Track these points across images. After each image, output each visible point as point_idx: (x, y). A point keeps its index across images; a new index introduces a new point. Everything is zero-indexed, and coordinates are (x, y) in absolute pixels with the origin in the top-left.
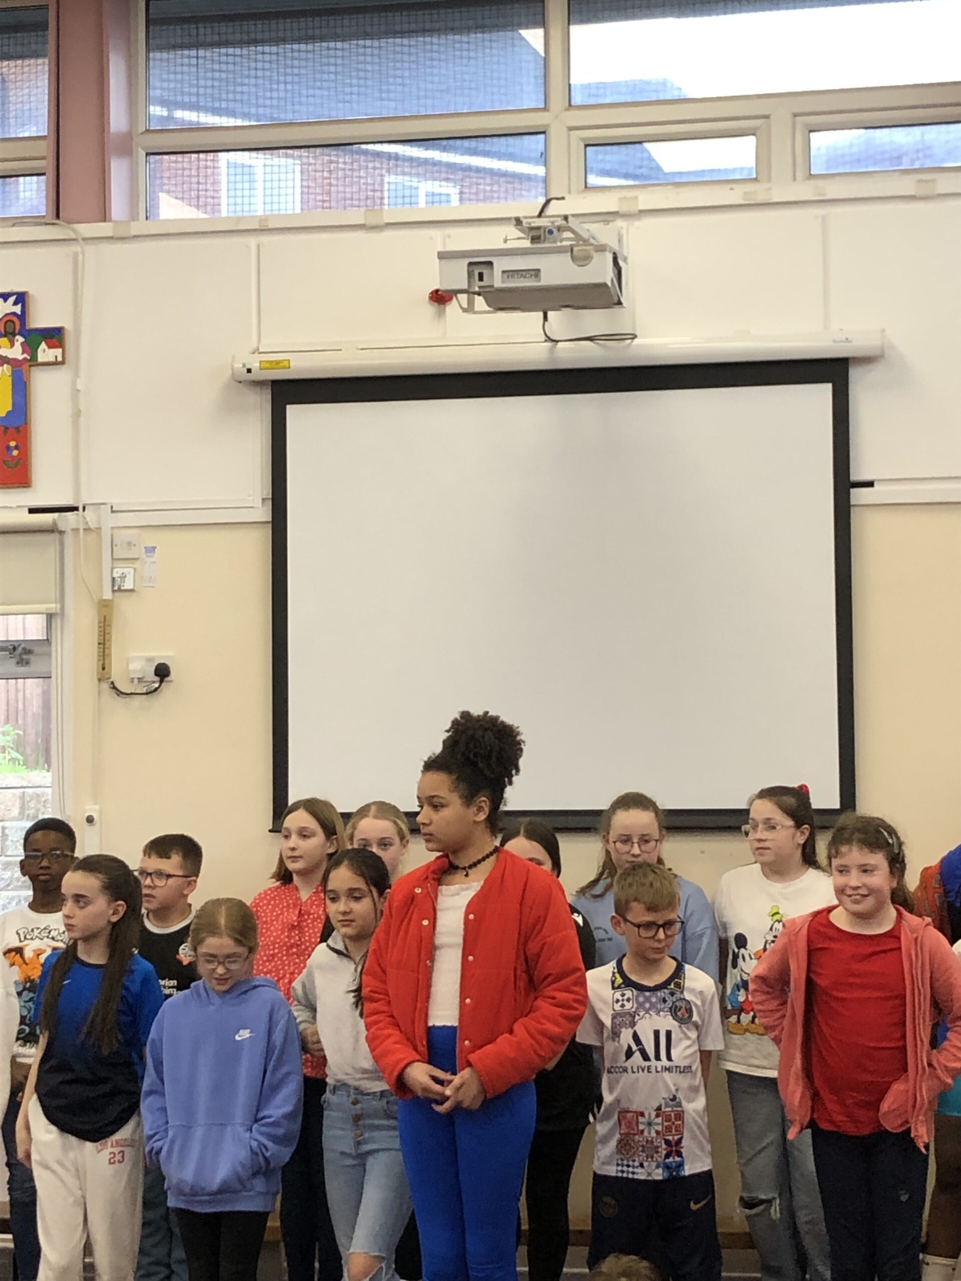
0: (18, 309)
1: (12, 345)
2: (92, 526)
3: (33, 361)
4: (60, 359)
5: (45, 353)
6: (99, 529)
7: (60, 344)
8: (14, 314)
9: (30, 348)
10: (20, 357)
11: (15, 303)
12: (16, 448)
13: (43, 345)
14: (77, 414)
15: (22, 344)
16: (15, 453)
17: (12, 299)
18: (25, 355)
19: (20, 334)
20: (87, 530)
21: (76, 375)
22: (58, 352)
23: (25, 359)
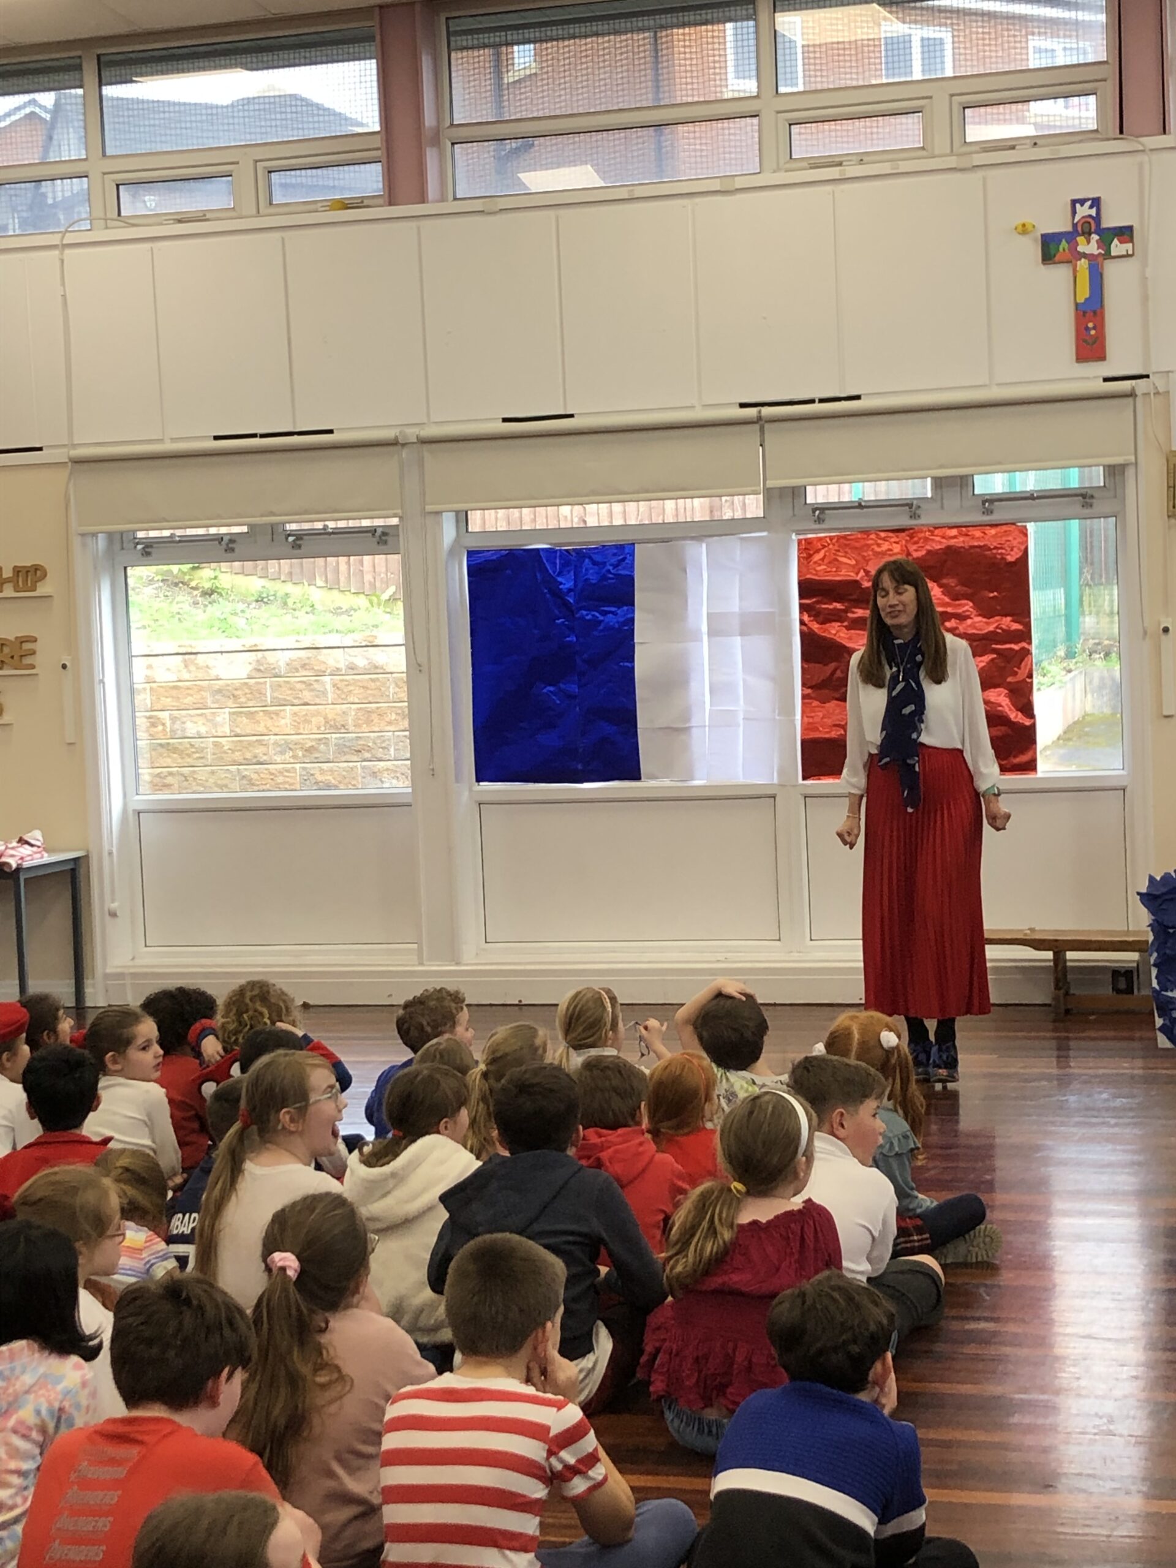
0: (1093, 212)
1: (1089, 242)
2: (1161, 390)
3: (1108, 255)
4: (1130, 252)
5: (1117, 247)
6: (1168, 392)
7: (1131, 240)
8: (1090, 216)
9: (1105, 244)
10: (1096, 252)
11: (1091, 207)
12: (1094, 328)
13: (1116, 241)
14: (1145, 298)
15: (1097, 241)
16: (1093, 332)
17: (1089, 203)
18: (1101, 251)
19: (1096, 233)
20: (1157, 393)
21: (1144, 264)
22: (1129, 246)
23: (1100, 254)
